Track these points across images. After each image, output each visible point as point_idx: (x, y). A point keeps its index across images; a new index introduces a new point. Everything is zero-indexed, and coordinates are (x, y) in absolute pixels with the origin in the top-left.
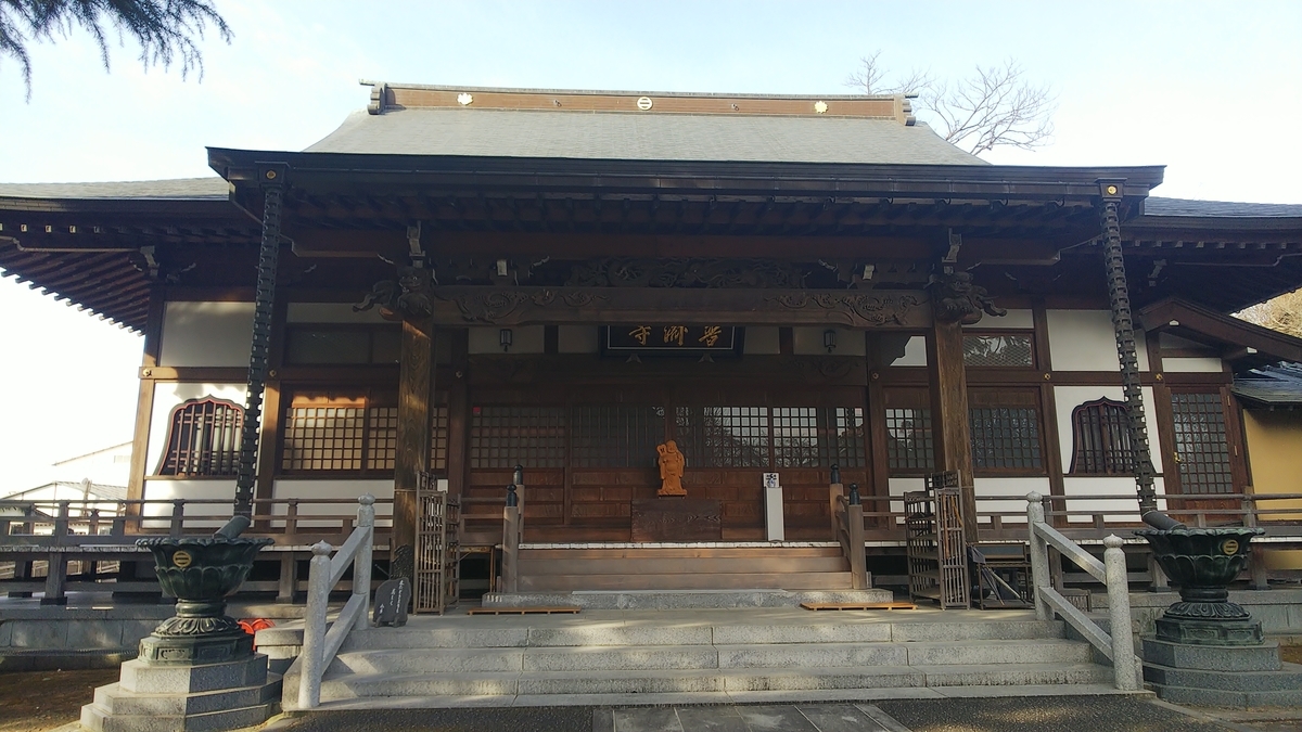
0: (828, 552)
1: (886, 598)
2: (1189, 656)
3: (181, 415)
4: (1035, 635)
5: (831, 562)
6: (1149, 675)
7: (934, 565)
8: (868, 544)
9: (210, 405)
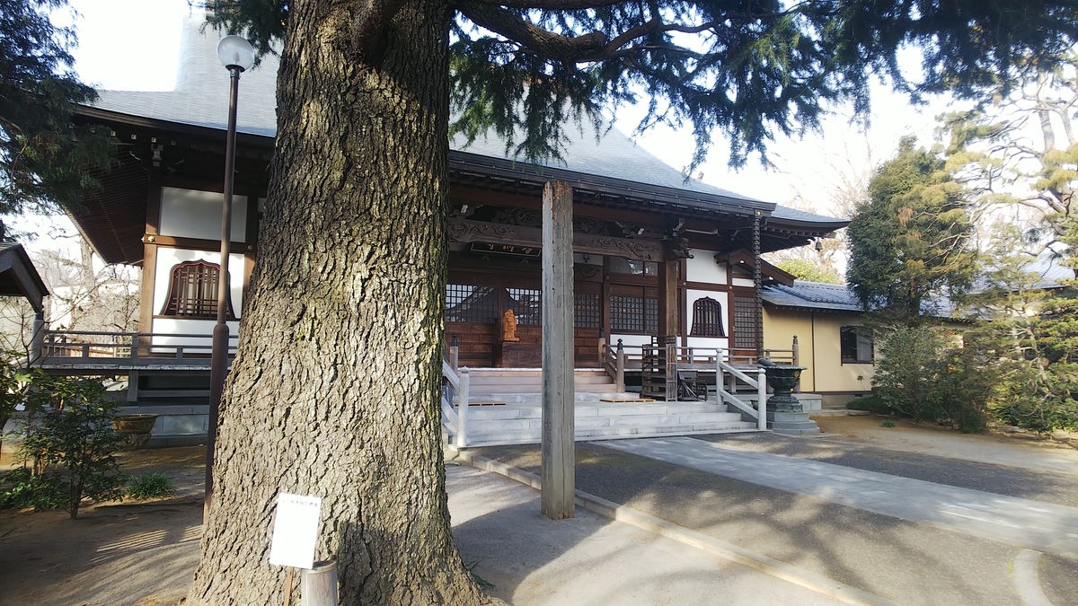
0: (600, 374)
1: (636, 396)
2: (780, 417)
3: (179, 272)
4: (718, 411)
5: (602, 379)
6: (769, 426)
7: (664, 381)
8: (625, 370)
9: (201, 265)
